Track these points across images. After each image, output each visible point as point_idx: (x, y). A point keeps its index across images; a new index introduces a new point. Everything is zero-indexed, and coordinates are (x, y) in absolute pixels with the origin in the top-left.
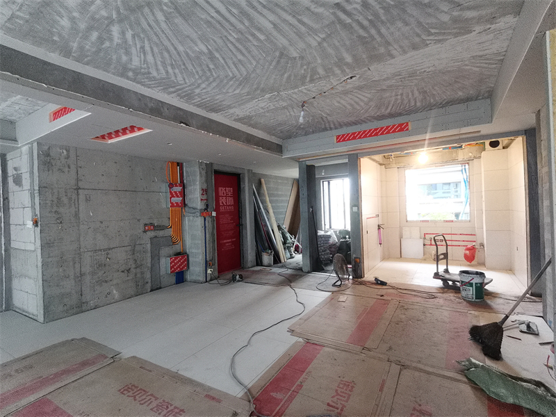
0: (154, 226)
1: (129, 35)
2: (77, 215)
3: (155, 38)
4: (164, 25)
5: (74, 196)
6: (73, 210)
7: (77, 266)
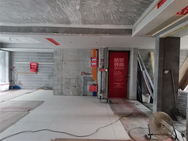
0: (85, 73)
2: (62, 68)
5: (62, 63)
6: (61, 66)
7: (61, 82)
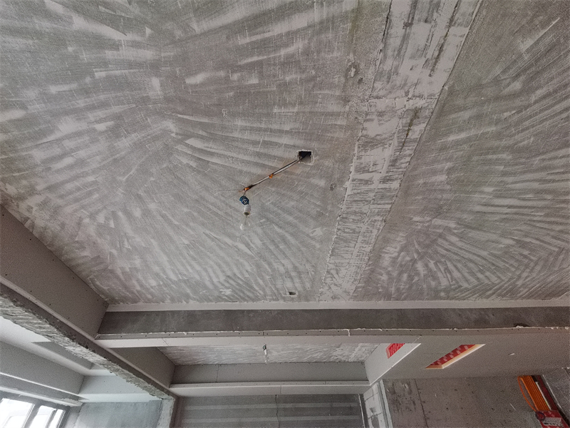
1: (432, 264)
3: (455, 257)
4: (460, 244)
